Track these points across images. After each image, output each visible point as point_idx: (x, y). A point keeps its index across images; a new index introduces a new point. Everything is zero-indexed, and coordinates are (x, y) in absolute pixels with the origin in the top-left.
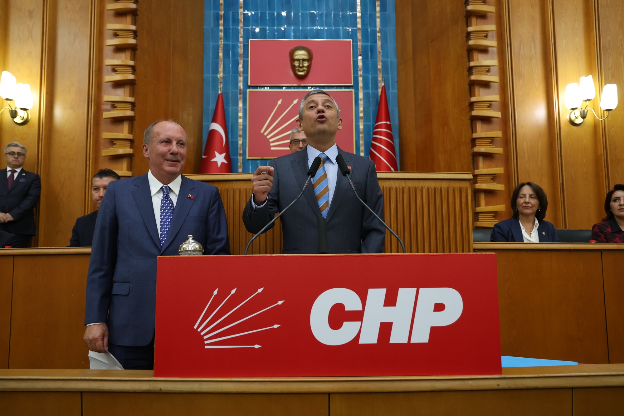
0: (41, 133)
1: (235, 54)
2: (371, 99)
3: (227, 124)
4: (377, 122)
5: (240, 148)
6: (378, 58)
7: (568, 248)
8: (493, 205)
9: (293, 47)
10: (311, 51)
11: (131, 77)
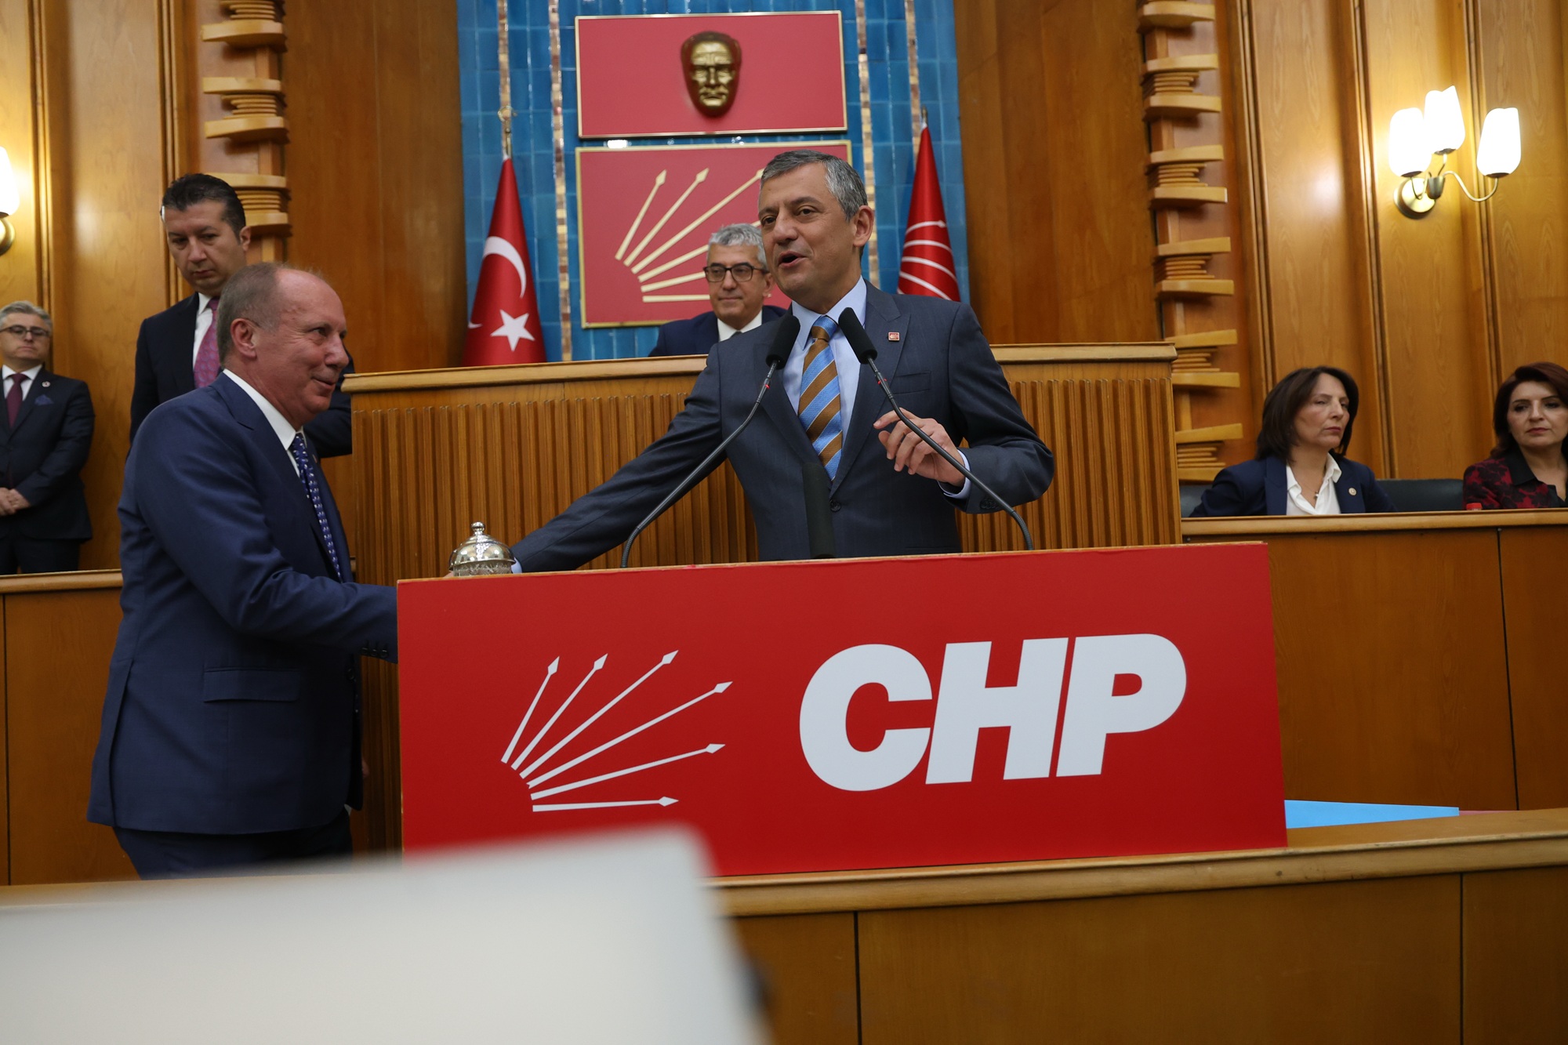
0: (45, 276)
1: (541, 58)
2: (894, 166)
3: (528, 238)
4: (911, 222)
5: (565, 300)
6: (909, 58)
7: (1416, 527)
8: (1211, 426)
9: (689, 34)
10: (736, 45)
11: (274, 122)
